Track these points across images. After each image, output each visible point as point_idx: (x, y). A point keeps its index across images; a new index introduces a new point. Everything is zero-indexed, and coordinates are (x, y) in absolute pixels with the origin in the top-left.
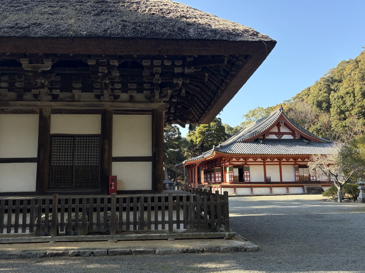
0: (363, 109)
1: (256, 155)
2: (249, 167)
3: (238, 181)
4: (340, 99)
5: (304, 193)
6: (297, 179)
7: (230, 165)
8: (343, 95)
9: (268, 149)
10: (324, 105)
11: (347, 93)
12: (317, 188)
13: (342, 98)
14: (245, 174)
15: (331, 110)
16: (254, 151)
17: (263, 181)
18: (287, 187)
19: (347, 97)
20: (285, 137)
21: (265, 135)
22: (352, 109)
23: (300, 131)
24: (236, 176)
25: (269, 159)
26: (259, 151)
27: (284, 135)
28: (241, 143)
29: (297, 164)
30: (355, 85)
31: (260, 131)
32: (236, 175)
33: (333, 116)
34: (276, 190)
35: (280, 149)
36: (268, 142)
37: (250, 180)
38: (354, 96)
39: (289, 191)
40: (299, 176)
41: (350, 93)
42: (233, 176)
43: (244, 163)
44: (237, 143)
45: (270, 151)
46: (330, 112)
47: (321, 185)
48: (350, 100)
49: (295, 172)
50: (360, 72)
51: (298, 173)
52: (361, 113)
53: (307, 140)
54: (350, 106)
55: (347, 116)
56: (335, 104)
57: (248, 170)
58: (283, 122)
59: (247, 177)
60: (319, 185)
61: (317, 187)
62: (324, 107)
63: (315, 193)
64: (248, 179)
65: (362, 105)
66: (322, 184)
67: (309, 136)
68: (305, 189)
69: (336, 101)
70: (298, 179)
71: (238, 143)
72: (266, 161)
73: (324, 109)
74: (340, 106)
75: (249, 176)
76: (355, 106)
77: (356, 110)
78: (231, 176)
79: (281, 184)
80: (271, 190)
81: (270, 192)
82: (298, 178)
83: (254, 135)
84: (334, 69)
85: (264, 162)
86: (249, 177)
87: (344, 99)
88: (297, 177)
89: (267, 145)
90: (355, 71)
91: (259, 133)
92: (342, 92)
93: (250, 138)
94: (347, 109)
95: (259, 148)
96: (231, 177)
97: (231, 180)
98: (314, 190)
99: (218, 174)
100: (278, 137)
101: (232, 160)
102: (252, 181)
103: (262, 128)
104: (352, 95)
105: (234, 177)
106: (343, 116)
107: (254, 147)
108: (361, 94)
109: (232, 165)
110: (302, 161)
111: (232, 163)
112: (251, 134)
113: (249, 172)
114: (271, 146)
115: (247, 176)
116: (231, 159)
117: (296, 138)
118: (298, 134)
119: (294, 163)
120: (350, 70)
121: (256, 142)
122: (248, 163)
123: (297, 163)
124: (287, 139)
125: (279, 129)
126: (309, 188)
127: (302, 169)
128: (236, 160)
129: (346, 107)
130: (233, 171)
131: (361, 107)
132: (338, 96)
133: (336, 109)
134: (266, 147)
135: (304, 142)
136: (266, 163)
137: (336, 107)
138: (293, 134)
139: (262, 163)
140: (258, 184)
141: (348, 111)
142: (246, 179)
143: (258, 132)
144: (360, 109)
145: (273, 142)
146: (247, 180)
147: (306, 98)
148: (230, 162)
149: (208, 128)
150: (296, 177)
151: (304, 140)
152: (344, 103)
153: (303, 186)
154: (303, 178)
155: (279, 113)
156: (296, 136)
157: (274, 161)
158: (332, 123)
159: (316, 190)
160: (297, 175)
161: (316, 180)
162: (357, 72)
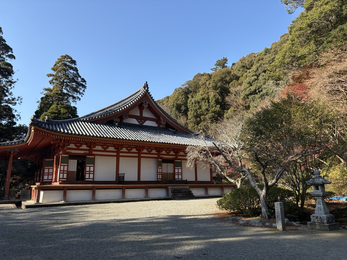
0: (216, 114)
1: (106, 139)
2: (94, 159)
3: (75, 180)
4: (197, 104)
5: (168, 197)
6: (159, 178)
7: (64, 154)
8: (199, 100)
9: (125, 133)
10: (183, 108)
11: (203, 99)
12: (184, 190)
13: (199, 103)
14: (88, 169)
15: (189, 113)
16: (103, 134)
17: (114, 179)
18: (146, 189)
19: (203, 103)
20: (148, 123)
21: (122, 116)
22: (207, 113)
23: (166, 117)
24: (72, 172)
25: (125, 149)
26: (112, 134)
27: (147, 120)
28: (86, 123)
29: (161, 158)
30: (209, 93)
31: (117, 110)
32: (73, 170)
33: (190, 119)
34: (130, 193)
35: (141, 135)
36: (125, 126)
37: (93, 179)
38: (209, 102)
39: (149, 194)
40: (162, 174)
41: (205, 99)
42: (67, 171)
43: (88, 152)
44: (80, 122)
45: (127, 136)
46: (187, 115)
47: (188, 186)
48: (206, 106)
49: (158, 168)
50: (214, 82)
51: (161, 169)
52: (214, 117)
53: (173, 129)
54: (205, 110)
55: (202, 119)
56: (192, 108)
57: (93, 162)
58: (147, 103)
59: (89, 174)
60: (186, 186)
61: (184, 188)
62: (182, 110)
63: (182, 197)
64: (91, 176)
65: (215, 110)
66: (190, 185)
67: (176, 124)
68: (170, 192)
69: (193, 105)
70: (161, 178)
71: (83, 122)
72: (121, 151)
73: (182, 111)
74: (196, 110)
75: (94, 171)
76: (209, 111)
77: (210, 115)
78: (64, 171)
79: (138, 184)
80: (124, 193)
81: (121, 197)
82: (161, 176)
83: (107, 114)
84: (190, 81)
85: (118, 152)
86: (93, 174)
87: (200, 104)
88: (160, 174)
89: (124, 129)
90: (210, 81)
91: (115, 113)
92: (199, 98)
93: (101, 117)
94: (202, 113)
95: (112, 131)
96: (63, 173)
97: (63, 178)
98: (181, 192)
99: (49, 169)
100: (139, 122)
101: (68, 147)
102: (97, 179)
103: (120, 106)
104: (207, 101)
105: (68, 173)
106: (198, 119)
107: (105, 129)
108: (215, 101)
109: (67, 153)
110: (166, 153)
111: (68, 151)
112: (103, 113)
113: (94, 166)
114: (129, 131)
115: (90, 171)
116: (66, 144)
117: (161, 126)
118: (164, 121)
119: (156, 156)
120: (205, 80)
121: (110, 125)
122: (94, 153)
123: (161, 156)
124: (150, 126)
125: (141, 113)
126: (175, 190)
127: (166, 164)
128: (76, 147)
129: (201, 111)
130: (68, 163)
131: (214, 112)
132: (195, 101)
133: (193, 112)
134: (122, 131)
135: (170, 131)
136: (121, 154)
137: (193, 110)
138: (158, 121)
139: (115, 154)
140: (106, 185)
141: (203, 115)
142: (87, 176)
143: (114, 111)
144: (213, 114)
145: (132, 127)
146: (89, 178)
147: (166, 103)
148: (65, 149)
149: (57, 115)
150: (158, 174)
151: (170, 129)
152: (200, 108)
153: (166, 188)
154: (166, 177)
155: (143, 91)
156: (161, 122)
157: (131, 151)
158: (189, 125)
159: (184, 192)
160: (160, 172)
161: (182, 179)
162: (211, 82)
